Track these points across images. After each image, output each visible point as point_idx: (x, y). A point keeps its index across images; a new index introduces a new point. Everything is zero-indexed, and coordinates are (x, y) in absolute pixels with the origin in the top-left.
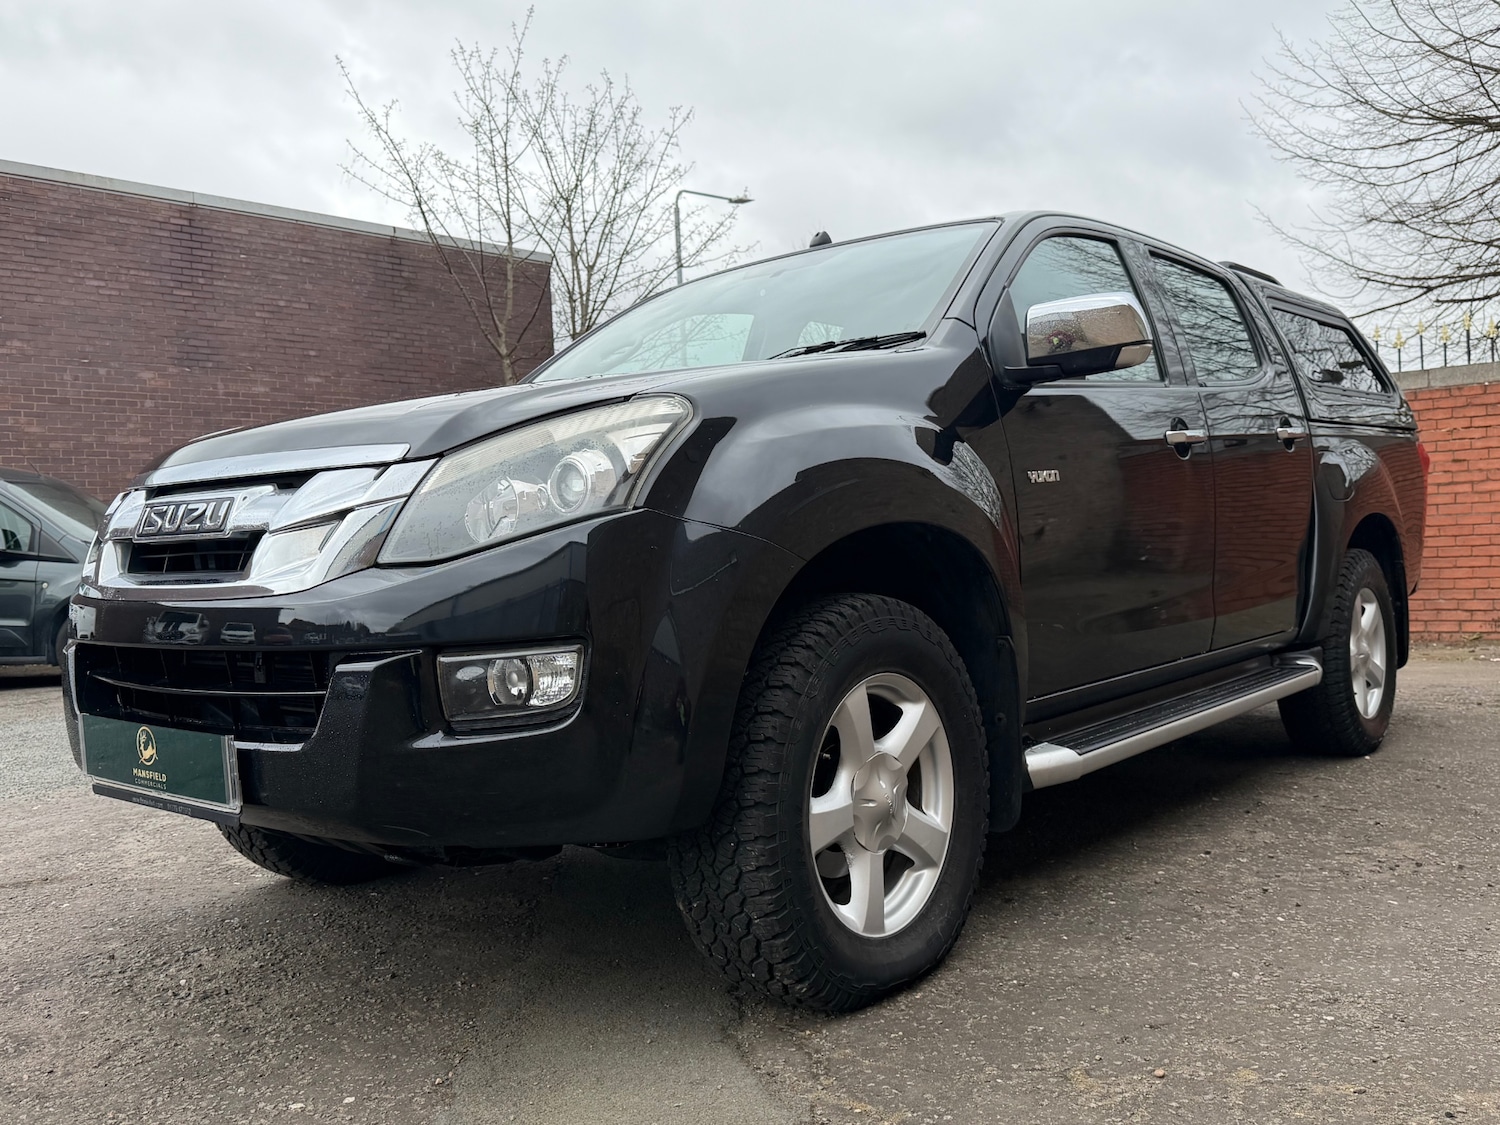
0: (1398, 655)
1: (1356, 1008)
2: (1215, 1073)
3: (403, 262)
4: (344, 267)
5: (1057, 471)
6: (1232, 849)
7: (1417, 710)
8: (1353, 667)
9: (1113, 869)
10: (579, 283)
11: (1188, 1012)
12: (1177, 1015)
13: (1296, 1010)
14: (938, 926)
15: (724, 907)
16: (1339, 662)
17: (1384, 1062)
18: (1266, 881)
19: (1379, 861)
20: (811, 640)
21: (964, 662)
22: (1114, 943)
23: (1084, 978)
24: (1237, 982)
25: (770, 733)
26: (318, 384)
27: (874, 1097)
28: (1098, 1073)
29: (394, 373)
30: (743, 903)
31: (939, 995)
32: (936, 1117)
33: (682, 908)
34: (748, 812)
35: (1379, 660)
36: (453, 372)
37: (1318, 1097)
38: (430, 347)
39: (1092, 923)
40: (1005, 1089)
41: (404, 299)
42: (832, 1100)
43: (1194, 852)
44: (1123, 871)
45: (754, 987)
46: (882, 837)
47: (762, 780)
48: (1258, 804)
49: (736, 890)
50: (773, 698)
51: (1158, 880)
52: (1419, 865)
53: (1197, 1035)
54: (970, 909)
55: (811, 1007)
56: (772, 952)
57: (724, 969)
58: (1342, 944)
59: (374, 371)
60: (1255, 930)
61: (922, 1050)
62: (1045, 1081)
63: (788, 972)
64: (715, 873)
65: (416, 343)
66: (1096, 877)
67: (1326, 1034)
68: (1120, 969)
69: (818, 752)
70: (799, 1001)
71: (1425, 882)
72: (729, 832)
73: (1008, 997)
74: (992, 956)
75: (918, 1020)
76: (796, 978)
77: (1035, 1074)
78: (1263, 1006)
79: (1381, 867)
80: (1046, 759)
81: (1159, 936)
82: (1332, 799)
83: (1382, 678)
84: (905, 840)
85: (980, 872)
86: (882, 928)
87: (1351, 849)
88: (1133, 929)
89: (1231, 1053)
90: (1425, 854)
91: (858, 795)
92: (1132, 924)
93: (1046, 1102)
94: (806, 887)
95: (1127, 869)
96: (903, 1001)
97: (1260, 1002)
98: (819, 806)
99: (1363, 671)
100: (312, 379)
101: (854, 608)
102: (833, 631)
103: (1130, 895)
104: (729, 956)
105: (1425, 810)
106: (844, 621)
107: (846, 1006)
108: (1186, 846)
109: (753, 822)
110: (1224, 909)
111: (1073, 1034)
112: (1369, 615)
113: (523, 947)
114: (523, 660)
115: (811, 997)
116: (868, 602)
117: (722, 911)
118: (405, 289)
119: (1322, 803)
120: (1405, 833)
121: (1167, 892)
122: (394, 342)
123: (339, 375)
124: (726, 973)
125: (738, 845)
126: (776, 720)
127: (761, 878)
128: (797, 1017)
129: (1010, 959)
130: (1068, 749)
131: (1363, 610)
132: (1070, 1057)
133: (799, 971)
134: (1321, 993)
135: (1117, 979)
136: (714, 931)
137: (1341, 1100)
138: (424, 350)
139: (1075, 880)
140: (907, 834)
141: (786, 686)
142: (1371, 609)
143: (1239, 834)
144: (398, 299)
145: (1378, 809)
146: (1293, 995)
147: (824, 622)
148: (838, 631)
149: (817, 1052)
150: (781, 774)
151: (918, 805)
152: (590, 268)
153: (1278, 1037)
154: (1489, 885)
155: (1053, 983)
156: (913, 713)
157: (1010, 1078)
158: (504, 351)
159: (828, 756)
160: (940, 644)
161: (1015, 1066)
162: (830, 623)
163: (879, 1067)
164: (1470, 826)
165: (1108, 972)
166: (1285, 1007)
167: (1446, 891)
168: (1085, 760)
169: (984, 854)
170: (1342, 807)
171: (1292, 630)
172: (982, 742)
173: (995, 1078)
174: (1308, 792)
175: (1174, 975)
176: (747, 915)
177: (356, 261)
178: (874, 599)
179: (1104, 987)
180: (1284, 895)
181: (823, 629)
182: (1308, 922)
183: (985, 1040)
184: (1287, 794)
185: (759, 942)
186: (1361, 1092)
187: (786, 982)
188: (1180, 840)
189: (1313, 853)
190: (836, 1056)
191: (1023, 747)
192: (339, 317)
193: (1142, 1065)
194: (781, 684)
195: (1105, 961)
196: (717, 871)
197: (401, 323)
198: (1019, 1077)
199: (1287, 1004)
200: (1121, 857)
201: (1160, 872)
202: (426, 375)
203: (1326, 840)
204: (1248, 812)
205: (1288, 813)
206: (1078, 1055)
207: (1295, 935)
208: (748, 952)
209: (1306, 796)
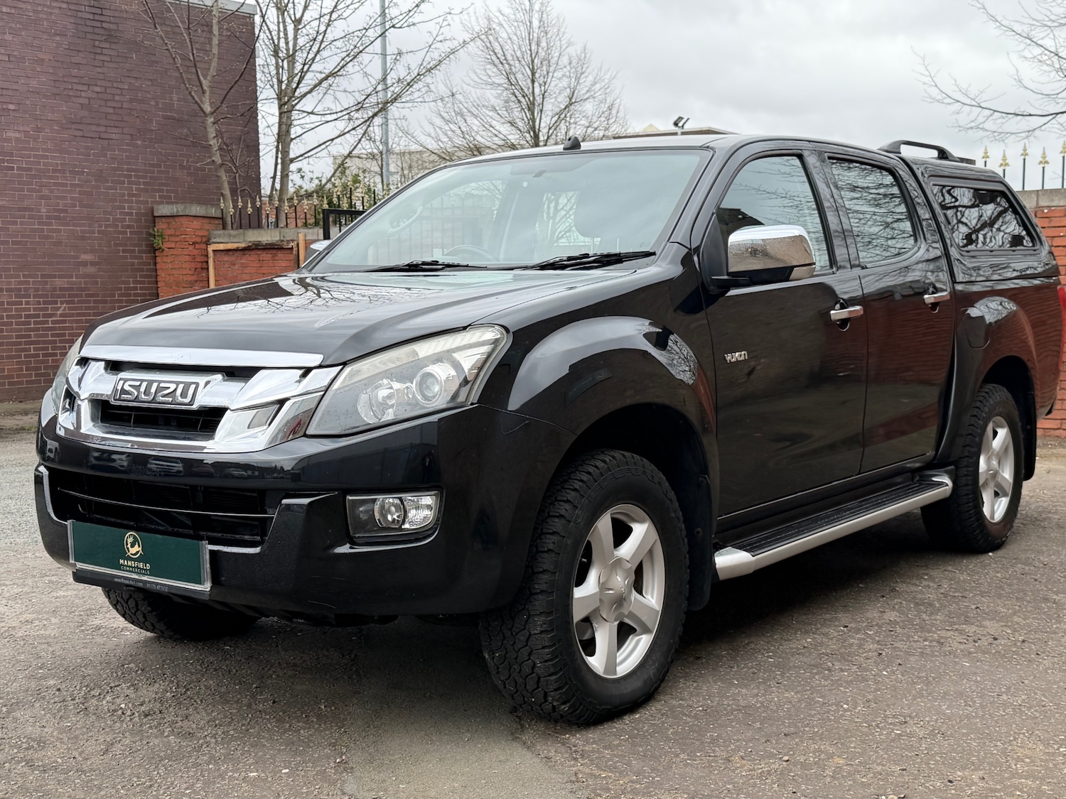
0: (1025, 468)
1: (917, 727)
2: (819, 759)
3: (105, 12)
4: (45, 17)
5: (745, 352)
6: (864, 624)
7: (1049, 512)
8: (981, 481)
9: (775, 637)
10: (286, 39)
11: (810, 727)
12: (802, 729)
13: (879, 728)
14: (651, 672)
15: (517, 657)
16: (969, 478)
17: (923, 755)
18: (882, 647)
19: (968, 636)
20: (577, 485)
21: (675, 494)
22: (768, 686)
23: (746, 706)
24: (846, 710)
25: (551, 546)
26: (17, 140)
27: (613, 769)
28: (749, 758)
29: (94, 128)
30: (530, 654)
31: (650, 716)
32: (651, 779)
33: (487, 656)
34: (536, 597)
35: (1007, 474)
36: (153, 128)
37: (877, 772)
38: (131, 101)
39: (755, 673)
40: (691, 765)
41: (105, 51)
42: (587, 771)
43: (836, 626)
44: (782, 638)
45: (532, 708)
46: (618, 612)
47: (545, 577)
48: (893, 590)
49: (527, 645)
50: (553, 524)
51: (806, 645)
52: (995, 639)
53: (813, 739)
54: (672, 661)
55: (569, 721)
56: (547, 685)
57: (512, 697)
58: (921, 689)
59: (73, 126)
60: (865, 680)
61: (641, 746)
62: (716, 761)
63: (557, 697)
64: (512, 634)
65: (117, 98)
66: (762, 642)
67: (893, 740)
68: (770, 702)
69: (580, 558)
70: (562, 716)
71: (994, 651)
72: (523, 609)
73: (696, 717)
74: (686, 693)
75: (637, 730)
76: (562, 701)
77: (711, 758)
78: (858, 725)
79: (967, 640)
80: (730, 560)
81: (799, 682)
82: (951, 588)
83: (1009, 490)
84: (631, 615)
85: (680, 637)
86: (615, 673)
87: (951, 626)
88: (783, 677)
89: (831, 750)
90: (1003, 631)
91: (603, 586)
92: (782, 675)
93: (716, 772)
94: (570, 644)
95: (785, 637)
96: (627, 719)
97: (857, 722)
98: (579, 593)
99: (992, 484)
100: (11, 134)
101: (604, 461)
102: (591, 478)
103: (784, 655)
104: (518, 687)
105: (1017, 598)
106: (598, 472)
107: (591, 721)
108: (831, 621)
109: (540, 603)
110: (848, 665)
111: (735, 738)
112: (1001, 438)
113: (357, 685)
114: (400, 499)
115: (570, 714)
116: (613, 457)
117: (516, 659)
118: (106, 41)
119: (942, 591)
120: (994, 615)
121: (810, 654)
122: (94, 96)
123: (38, 130)
124: (513, 699)
125: (529, 616)
126: (555, 538)
127: (543, 638)
128: (559, 728)
129: (698, 695)
130: (745, 552)
131: (995, 434)
132: (732, 750)
133: (564, 697)
134: (897, 718)
135: (767, 707)
136: (509, 671)
137: (892, 774)
138: (125, 105)
139: (747, 644)
140: (634, 612)
141: (562, 516)
142: (1003, 433)
143: (872, 613)
144: (99, 51)
145: (982, 597)
146: (879, 719)
147: (585, 472)
148: (594, 478)
149: (574, 746)
150: (557, 574)
151: (640, 593)
152: (297, 22)
153: (863, 742)
154: (1037, 654)
155: (725, 709)
156: (641, 531)
157: (695, 761)
158: (208, 108)
159: (585, 560)
160: (660, 484)
161: (699, 754)
162: (589, 473)
163: (614, 754)
164: (1045, 612)
165: (762, 703)
166: (872, 725)
167: (1006, 657)
168: (757, 560)
169: (683, 625)
170: (956, 594)
171: (930, 453)
172: (685, 548)
173: (686, 760)
174: (934, 582)
175: (805, 706)
176: (533, 661)
177: (57, 11)
178: (617, 454)
179: (758, 712)
180: (892, 657)
181: (585, 477)
182: (903, 676)
183: (681, 740)
184: (917, 583)
185: (539, 678)
186: (903, 770)
187: (555, 704)
188: (828, 616)
189: (922, 629)
190: (587, 748)
191: (713, 550)
192: (38, 69)
193: (776, 755)
194: (558, 514)
195: (761, 697)
196: (514, 634)
197: (101, 76)
198: (701, 760)
199: (874, 724)
200: (782, 628)
201: (809, 640)
202: (126, 131)
203: (936, 620)
204: (884, 597)
205: (914, 598)
206: (738, 749)
207: (891, 683)
208: (531, 685)
209: (931, 584)
